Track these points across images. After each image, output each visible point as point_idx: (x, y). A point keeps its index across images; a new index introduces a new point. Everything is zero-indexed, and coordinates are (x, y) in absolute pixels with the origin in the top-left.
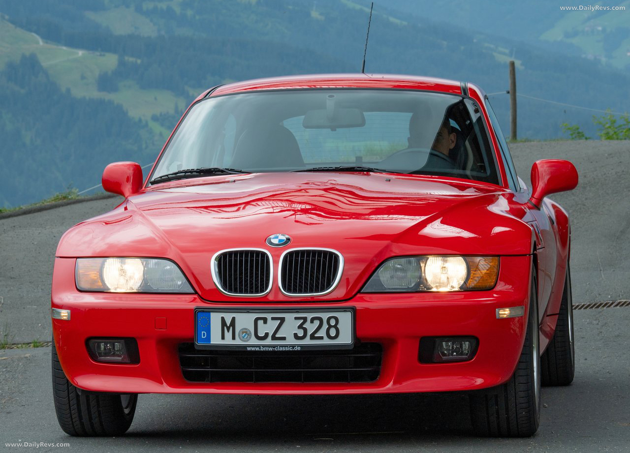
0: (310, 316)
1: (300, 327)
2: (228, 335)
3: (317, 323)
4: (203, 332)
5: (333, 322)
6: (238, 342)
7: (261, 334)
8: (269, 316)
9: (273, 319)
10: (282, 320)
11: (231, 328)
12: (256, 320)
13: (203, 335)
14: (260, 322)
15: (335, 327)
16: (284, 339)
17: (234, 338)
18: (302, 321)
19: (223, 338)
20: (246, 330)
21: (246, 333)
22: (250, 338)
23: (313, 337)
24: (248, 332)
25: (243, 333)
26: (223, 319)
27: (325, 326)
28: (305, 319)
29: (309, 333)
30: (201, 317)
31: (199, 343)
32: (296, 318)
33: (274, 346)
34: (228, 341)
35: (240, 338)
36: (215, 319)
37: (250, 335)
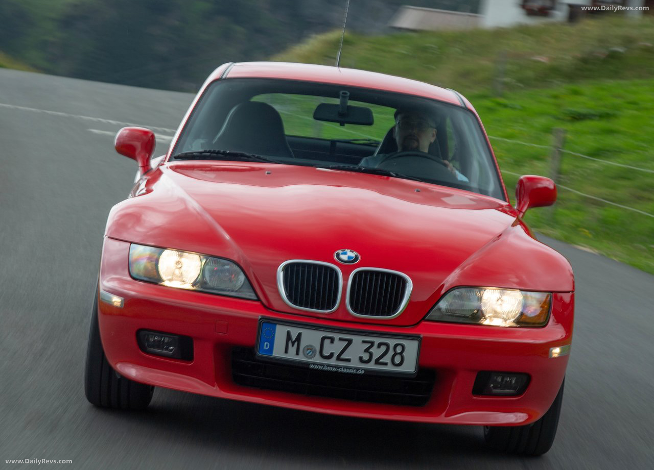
0: (377, 340)
1: (367, 350)
2: (292, 350)
3: (383, 348)
4: (266, 343)
5: (399, 350)
6: (301, 358)
7: (326, 353)
8: (337, 336)
9: (341, 339)
10: (350, 342)
11: (296, 344)
12: (323, 339)
13: (266, 345)
14: (327, 342)
15: (401, 353)
16: (348, 360)
17: (297, 353)
18: (369, 345)
19: (286, 351)
20: (311, 347)
21: (311, 349)
22: (315, 355)
23: (377, 362)
24: (313, 350)
25: (308, 349)
26: (289, 333)
27: (391, 353)
28: (372, 344)
29: (375, 357)
30: (266, 328)
31: (260, 354)
32: (364, 342)
33: (338, 367)
34: (291, 355)
35: (304, 354)
36: (281, 332)
37: (314, 352)
